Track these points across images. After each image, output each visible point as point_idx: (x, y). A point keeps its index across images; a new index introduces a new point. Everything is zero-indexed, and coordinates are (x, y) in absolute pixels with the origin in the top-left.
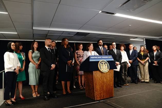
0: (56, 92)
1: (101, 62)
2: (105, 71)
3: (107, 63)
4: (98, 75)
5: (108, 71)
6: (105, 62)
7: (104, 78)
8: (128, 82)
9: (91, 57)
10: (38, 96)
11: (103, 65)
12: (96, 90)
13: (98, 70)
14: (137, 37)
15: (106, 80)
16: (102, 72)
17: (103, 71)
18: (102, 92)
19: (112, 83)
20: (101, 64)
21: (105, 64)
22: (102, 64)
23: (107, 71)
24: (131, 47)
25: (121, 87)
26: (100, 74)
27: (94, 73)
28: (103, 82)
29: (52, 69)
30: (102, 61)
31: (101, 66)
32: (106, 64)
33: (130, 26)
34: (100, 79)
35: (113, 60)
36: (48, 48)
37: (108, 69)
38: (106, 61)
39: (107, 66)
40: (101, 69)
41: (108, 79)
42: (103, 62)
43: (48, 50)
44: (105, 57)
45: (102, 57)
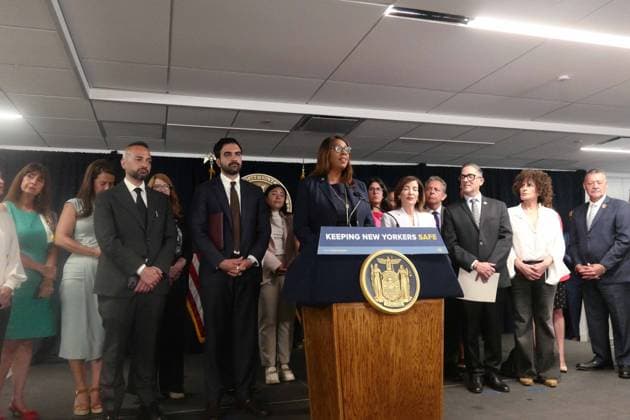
1: (374, 261)
2: (395, 304)
3: (406, 266)
4: (357, 324)
5: (414, 307)
6: (397, 261)
7: (388, 342)
9: (328, 236)
11: (386, 274)
12: (344, 401)
13: (362, 299)
14: (619, 138)
15: (400, 354)
16: (379, 312)
17: (382, 304)
18: (377, 409)
19: (436, 366)
20: (376, 270)
21: (396, 268)
22: (383, 268)
23: (406, 304)
26: (371, 319)
27: (339, 309)
28: (386, 359)
30: (384, 256)
31: (377, 280)
33: (563, 80)
34: (371, 344)
35: (442, 250)
37: (412, 294)
39: (405, 281)
40: (374, 295)
41: (414, 346)
42: (389, 262)
43: (134, 196)
44: (399, 237)
45: (384, 237)
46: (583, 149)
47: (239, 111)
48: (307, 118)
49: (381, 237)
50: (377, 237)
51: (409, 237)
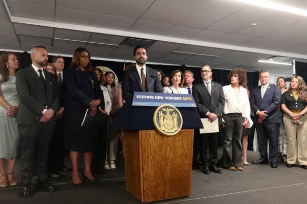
0: (58, 176)
1: (161, 110)
2: (170, 131)
3: (176, 112)
4: (151, 140)
5: (179, 132)
6: (172, 110)
7: (166, 149)
8: (253, 162)
9: (138, 97)
10: (11, 184)
11: (166, 116)
12: (144, 178)
13: (153, 127)
14: (276, 56)
15: (171, 155)
16: (162, 135)
17: (164, 131)
18: (159, 182)
19: (189, 161)
20: (162, 114)
21: (171, 113)
22: (165, 113)
23: (175, 131)
24: (264, 78)
25: (218, 172)
26: (158, 138)
27: (143, 133)
28: (165, 158)
29: (42, 120)
30: (166, 107)
31: (162, 119)
32: (175, 115)
33: (253, 26)
34: (158, 150)
35: (194, 105)
36: (40, 71)
37: (179, 126)
38: (176, 107)
39: (175, 120)
40: (160, 126)
41: (178, 152)
42: (168, 110)
43: (38, 74)
44: (173, 98)
45: (166, 98)
46: (259, 61)
47: (92, 33)
48: (128, 38)
49: (164, 98)
50: (162, 98)
51: (178, 98)
